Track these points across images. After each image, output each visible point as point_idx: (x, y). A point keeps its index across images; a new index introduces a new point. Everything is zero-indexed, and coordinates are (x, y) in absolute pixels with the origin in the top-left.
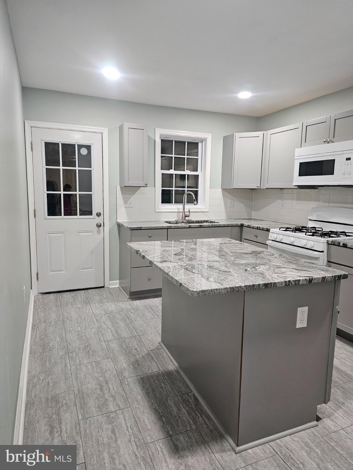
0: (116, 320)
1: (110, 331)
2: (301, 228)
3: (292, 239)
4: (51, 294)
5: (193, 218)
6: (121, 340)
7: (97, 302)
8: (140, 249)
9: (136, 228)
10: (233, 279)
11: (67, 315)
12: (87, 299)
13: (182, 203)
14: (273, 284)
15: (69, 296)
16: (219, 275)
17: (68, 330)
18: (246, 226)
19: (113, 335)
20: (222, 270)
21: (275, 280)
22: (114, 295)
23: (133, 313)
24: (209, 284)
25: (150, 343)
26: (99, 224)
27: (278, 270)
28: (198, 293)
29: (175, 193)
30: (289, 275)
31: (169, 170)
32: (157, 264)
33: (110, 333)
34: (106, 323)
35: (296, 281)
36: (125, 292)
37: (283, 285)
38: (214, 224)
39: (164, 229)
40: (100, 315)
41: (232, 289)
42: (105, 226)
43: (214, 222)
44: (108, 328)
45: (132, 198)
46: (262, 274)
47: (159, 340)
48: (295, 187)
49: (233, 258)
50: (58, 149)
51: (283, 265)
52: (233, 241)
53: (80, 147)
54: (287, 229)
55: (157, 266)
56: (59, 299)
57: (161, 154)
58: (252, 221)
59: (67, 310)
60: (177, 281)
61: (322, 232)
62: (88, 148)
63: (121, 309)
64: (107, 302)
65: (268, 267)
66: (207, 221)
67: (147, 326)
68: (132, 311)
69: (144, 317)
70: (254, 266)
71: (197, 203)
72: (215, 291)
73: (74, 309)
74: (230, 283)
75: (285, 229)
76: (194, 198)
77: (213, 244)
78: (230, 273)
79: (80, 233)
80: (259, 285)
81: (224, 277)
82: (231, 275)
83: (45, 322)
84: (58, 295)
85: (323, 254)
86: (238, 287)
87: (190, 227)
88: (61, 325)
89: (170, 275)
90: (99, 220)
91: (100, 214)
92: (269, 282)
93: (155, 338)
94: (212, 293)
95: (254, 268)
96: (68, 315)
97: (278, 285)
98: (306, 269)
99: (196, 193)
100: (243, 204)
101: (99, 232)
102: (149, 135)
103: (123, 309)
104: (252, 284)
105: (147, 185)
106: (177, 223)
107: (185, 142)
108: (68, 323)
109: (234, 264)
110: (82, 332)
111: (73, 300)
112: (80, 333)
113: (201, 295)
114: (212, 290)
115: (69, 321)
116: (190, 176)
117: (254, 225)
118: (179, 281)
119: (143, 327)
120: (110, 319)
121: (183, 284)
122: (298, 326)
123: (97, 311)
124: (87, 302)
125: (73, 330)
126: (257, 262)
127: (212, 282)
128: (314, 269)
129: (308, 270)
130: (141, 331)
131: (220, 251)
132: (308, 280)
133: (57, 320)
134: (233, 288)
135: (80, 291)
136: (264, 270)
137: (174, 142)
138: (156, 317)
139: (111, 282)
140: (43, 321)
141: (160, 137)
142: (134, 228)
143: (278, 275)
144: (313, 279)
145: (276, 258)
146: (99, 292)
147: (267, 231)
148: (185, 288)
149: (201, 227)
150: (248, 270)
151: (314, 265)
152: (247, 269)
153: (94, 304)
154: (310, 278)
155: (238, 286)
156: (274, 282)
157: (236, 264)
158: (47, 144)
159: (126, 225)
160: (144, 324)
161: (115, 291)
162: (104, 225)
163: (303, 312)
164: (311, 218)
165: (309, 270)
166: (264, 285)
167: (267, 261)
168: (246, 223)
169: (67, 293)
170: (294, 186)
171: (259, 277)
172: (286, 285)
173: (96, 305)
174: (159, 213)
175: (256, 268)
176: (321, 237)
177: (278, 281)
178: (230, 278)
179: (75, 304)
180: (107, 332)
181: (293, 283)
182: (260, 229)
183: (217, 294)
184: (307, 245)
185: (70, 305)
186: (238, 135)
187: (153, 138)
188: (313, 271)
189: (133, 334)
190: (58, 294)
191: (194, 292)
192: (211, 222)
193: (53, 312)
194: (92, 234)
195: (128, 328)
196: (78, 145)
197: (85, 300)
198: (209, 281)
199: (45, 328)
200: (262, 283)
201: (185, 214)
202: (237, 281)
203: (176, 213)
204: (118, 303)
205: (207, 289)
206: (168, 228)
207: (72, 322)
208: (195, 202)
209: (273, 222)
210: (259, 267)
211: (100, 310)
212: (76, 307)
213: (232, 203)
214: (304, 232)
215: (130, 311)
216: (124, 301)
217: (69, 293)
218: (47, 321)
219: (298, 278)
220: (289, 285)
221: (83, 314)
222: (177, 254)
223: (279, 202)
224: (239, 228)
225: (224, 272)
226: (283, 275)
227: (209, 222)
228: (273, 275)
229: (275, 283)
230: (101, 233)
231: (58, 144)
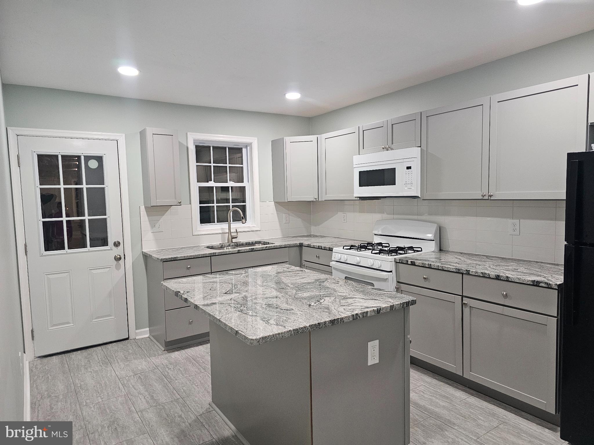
0: (149, 382)
1: (143, 397)
2: (366, 245)
3: (358, 258)
4: (54, 357)
5: (242, 239)
6: (159, 407)
7: (121, 361)
8: (179, 290)
9: (169, 258)
10: (296, 319)
11: (80, 384)
12: (106, 357)
13: (227, 221)
14: (339, 320)
15: (80, 357)
16: (280, 315)
17: (85, 404)
18: (306, 245)
19: (148, 402)
20: (283, 308)
21: (342, 314)
22: (144, 348)
23: (172, 370)
24: (270, 328)
25: (197, 406)
26: (118, 257)
27: (345, 302)
28: (258, 341)
29: (218, 209)
30: (357, 307)
31: (208, 182)
32: (204, 309)
33: (143, 400)
34: (136, 388)
35: (363, 313)
36: (158, 342)
37: (351, 319)
38: (268, 245)
39: (206, 257)
40: (127, 378)
41: (296, 331)
42: (126, 258)
43: (268, 243)
44: (140, 393)
45: (161, 220)
46: (328, 308)
47: (209, 400)
48: (357, 199)
49: (294, 291)
50: (56, 163)
51: (349, 295)
52: (293, 267)
53: (88, 158)
54: (352, 247)
55: (205, 311)
56: (66, 363)
57: (197, 162)
58: (312, 238)
59: (79, 376)
60: (231, 329)
61: (389, 248)
62: (99, 159)
63: (154, 366)
64: (135, 359)
65: (333, 298)
66: (259, 243)
67: (192, 384)
68: (171, 367)
69: (187, 372)
70: (319, 299)
71: (246, 220)
72: (277, 336)
73: (90, 373)
74: (293, 324)
75: (349, 247)
76: (242, 216)
77: (270, 274)
78: (292, 312)
79: (92, 271)
80: (325, 322)
81: (286, 317)
82: (293, 313)
83: (49, 396)
84: (64, 357)
85: (391, 274)
86: (302, 328)
87: (239, 252)
88: (74, 397)
89: (223, 321)
90: (118, 251)
91: (119, 243)
92: (336, 318)
93: (204, 398)
94: (274, 338)
95: (318, 301)
96: (82, 383)
97: (345, 321)
98: (373, 297)
99: (244, 209)
100: (300, 219)
101: (118, 267)
102: (180, 141)
103: (158, 366)
104: (317, 322)
105: (181, 202)
106: (221, 247)
107: (226, 148)
108: (83, 394)
109: (295, 299)
110: (103, 404)
111: (86, 362)
112: (102, 405)
113: (262, 342)
114: (273, 335)
115: (84, 391)
116: (234, 188)
117: (315, 244)
118: (235, 329)
119: (186, 387)
120: (142, 382)
121: (240, 332)
122: (370, 362)
123: (123, 372)
124: (107, 361)
125: (91, 402)
126: (321, 294)
127: (273, 326)
128: (382, 297)
129: (375, 298)
130: (184, 391)
131: (278, 283)
132: (376, 311)
133: (66, 391)
134: (297, 329)
135: (95, 348)
136: (329, 304)
137: (211, 148)
138: (203, 371)
139: (137, 331)
140: (45, 396)
141: (194, 143)
142: (166, 259)
143: (344, 307)
144: (382, 309)
145: (341, 286)
146: (122, 346)
147: (330, 250)
148: (242, 336)
149: (252, 250)
150: (312, 304)
151: (382, 292)
152: (310, 303)
153: (117, 364)
154: (377, 309)
155: (302, 326)
156: (341, 317)
157: (298, 298)
158: (41, 158)
159: (155, 256)
160: (188, 382)
161: (144, 342)
162: (124, 257)
163: (374, 347)
164: (376, 232)
165: (377, 299)
166: (331, 321)
167: (332, 292)
168: (306, 243)
169: (76, 352)
170: (356, 197)
171: (324, 313)
172: (354, 319)
173: (120, 365)
174: (198, 236)
175: (321, 301)
176: (387, 255)
177: (345, 316)
178: (293, 317)
179: (90, 367)
180: (139, 399)
181: (361, 316)
182: (321, 249)
183: (279, 339)
184: (374, 265)
185: (82, 369)
186: (288, 139)
187: (186, 144)
188: (381, 299)
189: (175, 397)
190: (63, 355)
191: (254, 340)
192: (265, 243)
193: (59, 382)
194: (109, 269)
195: (167, 390)
196: (84, 156)
197: (104, 359)
198: (269, 324)
199: (51, 404)
200: (328, 320)
201: (231, 236)
202: (301, 320)
203: (220, 235)
204: (150, 358)
205: (268, 335)
206: (211, 255)
207: (88, 392)
208: (244, 220)
209: (335, 238)
210: (324, 300)
211: (125, 370)
212: (91, 370)
213: (288, 219)
214: (370, 249)
215: (167, 367)
216: (158, 355)
217: (79, 352)
218: (52, 395)
219: (366, 310)
220: (357, 318)
221: (103, 379)
222: (228, 292)
223: (340, 214)
224: (297, 248)
225: (285, 311)
226: (350, 308)
227: (262, 243)
228: (339, 308)
229: (342, 319)
230: (121, 268)
231: (56, 156)
